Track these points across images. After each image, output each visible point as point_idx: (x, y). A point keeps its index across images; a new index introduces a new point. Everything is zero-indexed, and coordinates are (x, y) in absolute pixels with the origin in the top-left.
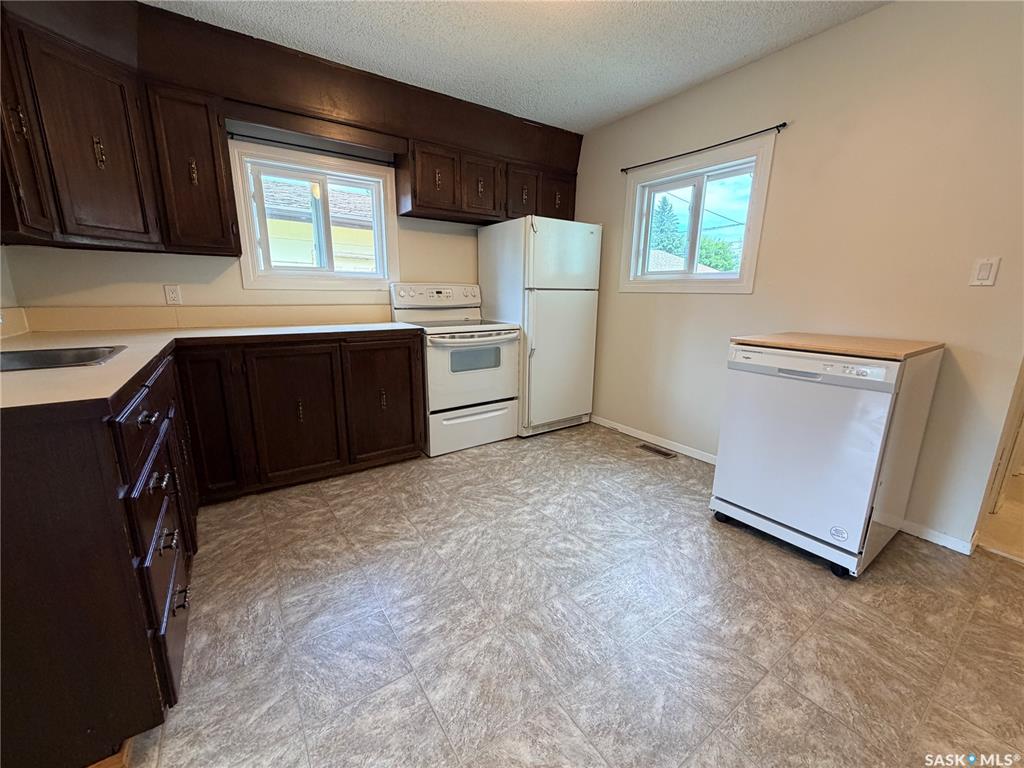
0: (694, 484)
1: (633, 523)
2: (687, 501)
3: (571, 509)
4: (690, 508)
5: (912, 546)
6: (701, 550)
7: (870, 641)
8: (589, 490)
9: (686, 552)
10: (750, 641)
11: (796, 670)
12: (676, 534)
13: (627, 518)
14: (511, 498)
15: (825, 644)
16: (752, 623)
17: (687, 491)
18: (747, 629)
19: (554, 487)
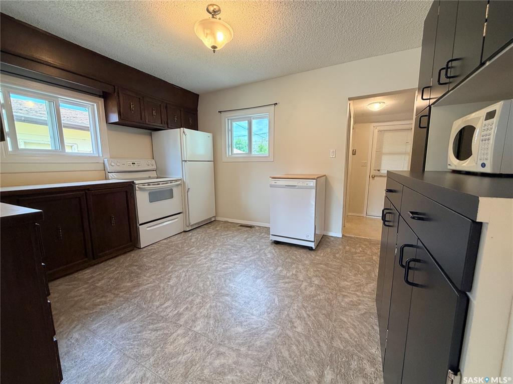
0: (264, 235)
1: (247, 252)
2: (263, 241)
3: (222, 253)
4: (265, 243)
5: (329, 238)
6: (274, 255)
7: (326, 265)
8: (225, 245)
9: (269, 256)
10: (296, 275)
11: (310, 278)
12: (264, 252)
13: (244, 251)
14: (193, 256)
15: (315, 269)
16: (295, 270)
17: (262, 238)
18: (294, 272)
19: (211, 247)
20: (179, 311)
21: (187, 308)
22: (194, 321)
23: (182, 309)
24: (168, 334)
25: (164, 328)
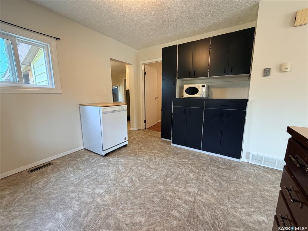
20: (183, 203)
21: (179, 199)
22: (190, 193)
23: (181, 201)
24: (203, 204)
25: (200, 208)
